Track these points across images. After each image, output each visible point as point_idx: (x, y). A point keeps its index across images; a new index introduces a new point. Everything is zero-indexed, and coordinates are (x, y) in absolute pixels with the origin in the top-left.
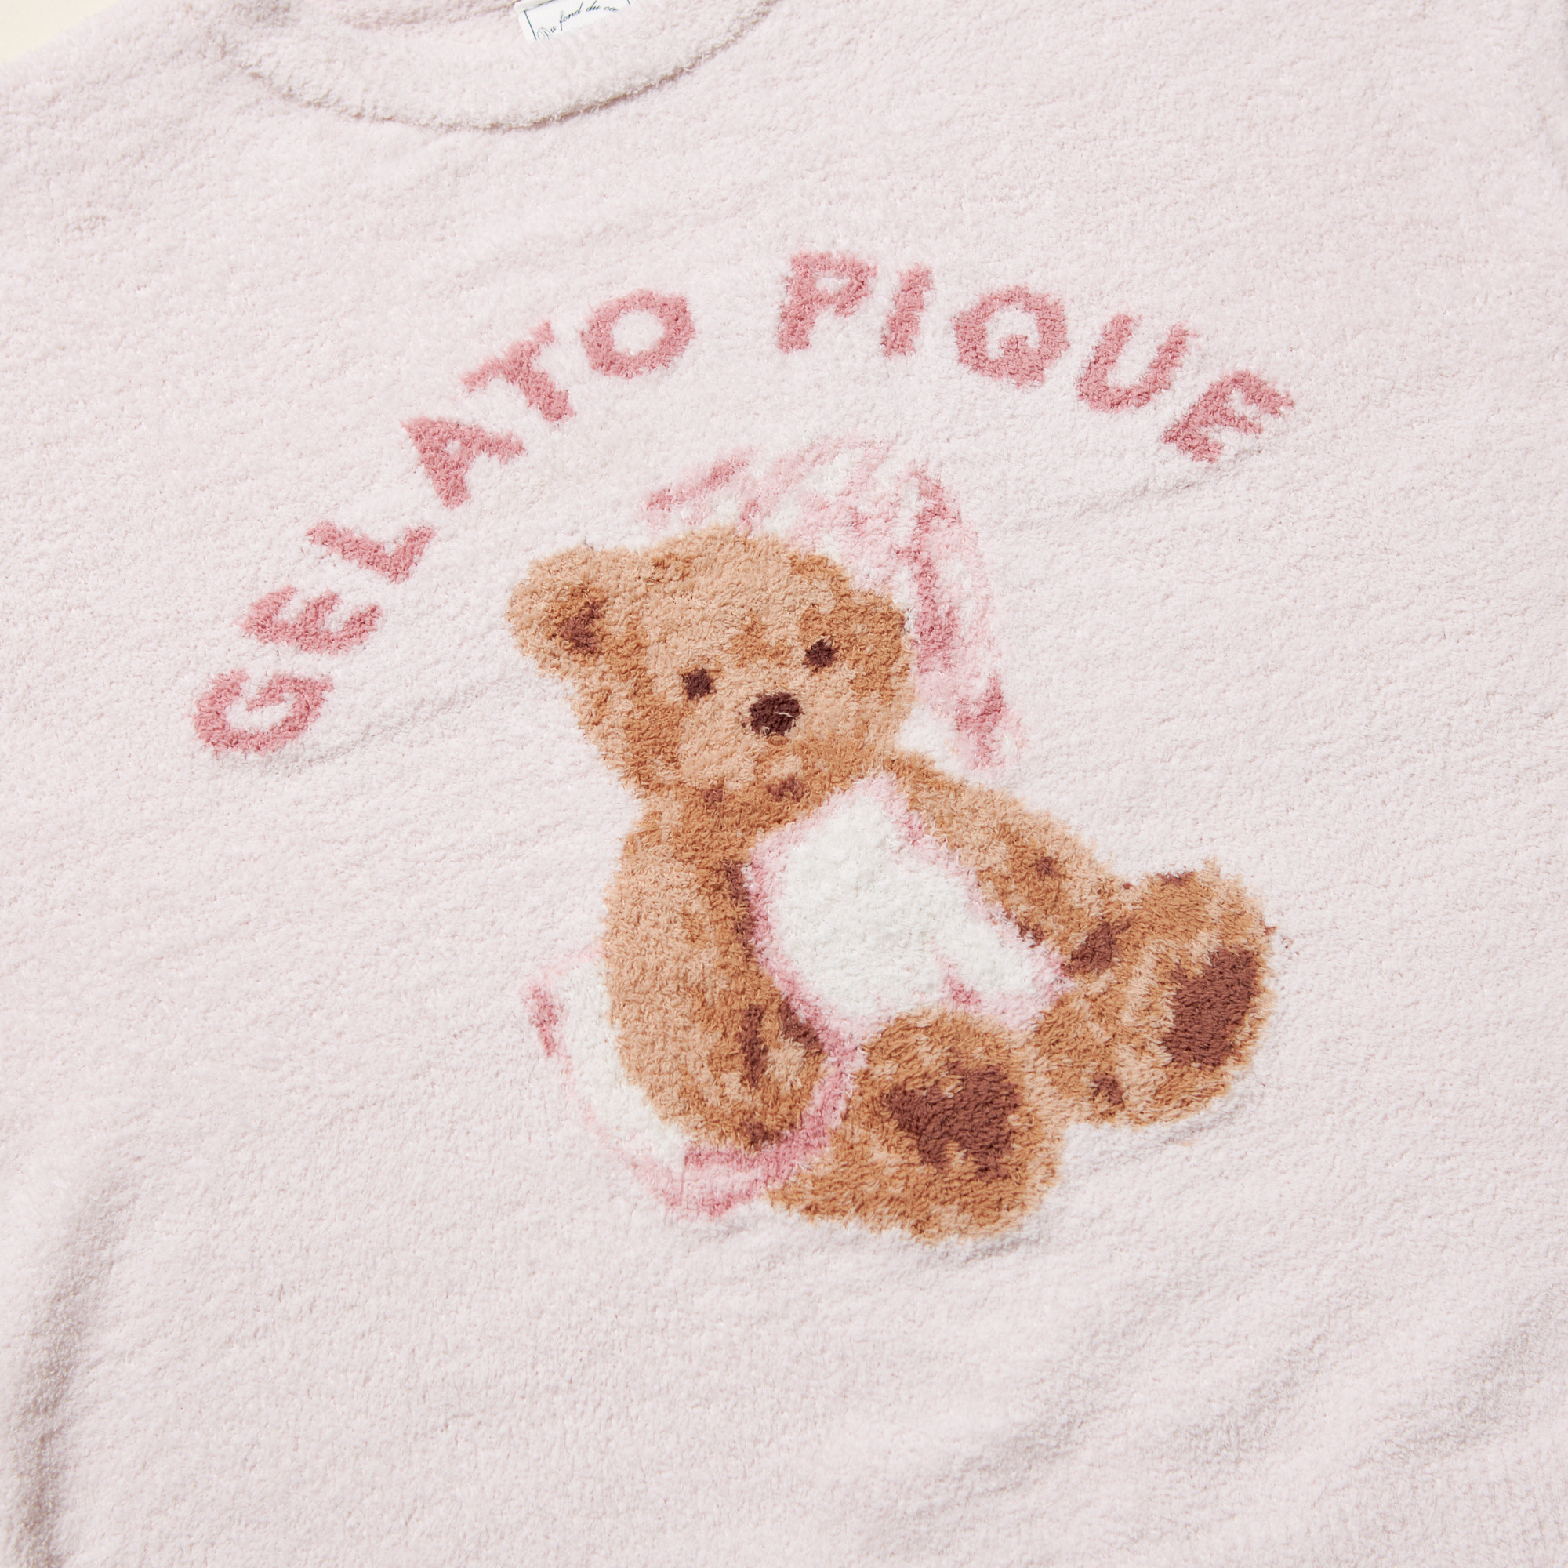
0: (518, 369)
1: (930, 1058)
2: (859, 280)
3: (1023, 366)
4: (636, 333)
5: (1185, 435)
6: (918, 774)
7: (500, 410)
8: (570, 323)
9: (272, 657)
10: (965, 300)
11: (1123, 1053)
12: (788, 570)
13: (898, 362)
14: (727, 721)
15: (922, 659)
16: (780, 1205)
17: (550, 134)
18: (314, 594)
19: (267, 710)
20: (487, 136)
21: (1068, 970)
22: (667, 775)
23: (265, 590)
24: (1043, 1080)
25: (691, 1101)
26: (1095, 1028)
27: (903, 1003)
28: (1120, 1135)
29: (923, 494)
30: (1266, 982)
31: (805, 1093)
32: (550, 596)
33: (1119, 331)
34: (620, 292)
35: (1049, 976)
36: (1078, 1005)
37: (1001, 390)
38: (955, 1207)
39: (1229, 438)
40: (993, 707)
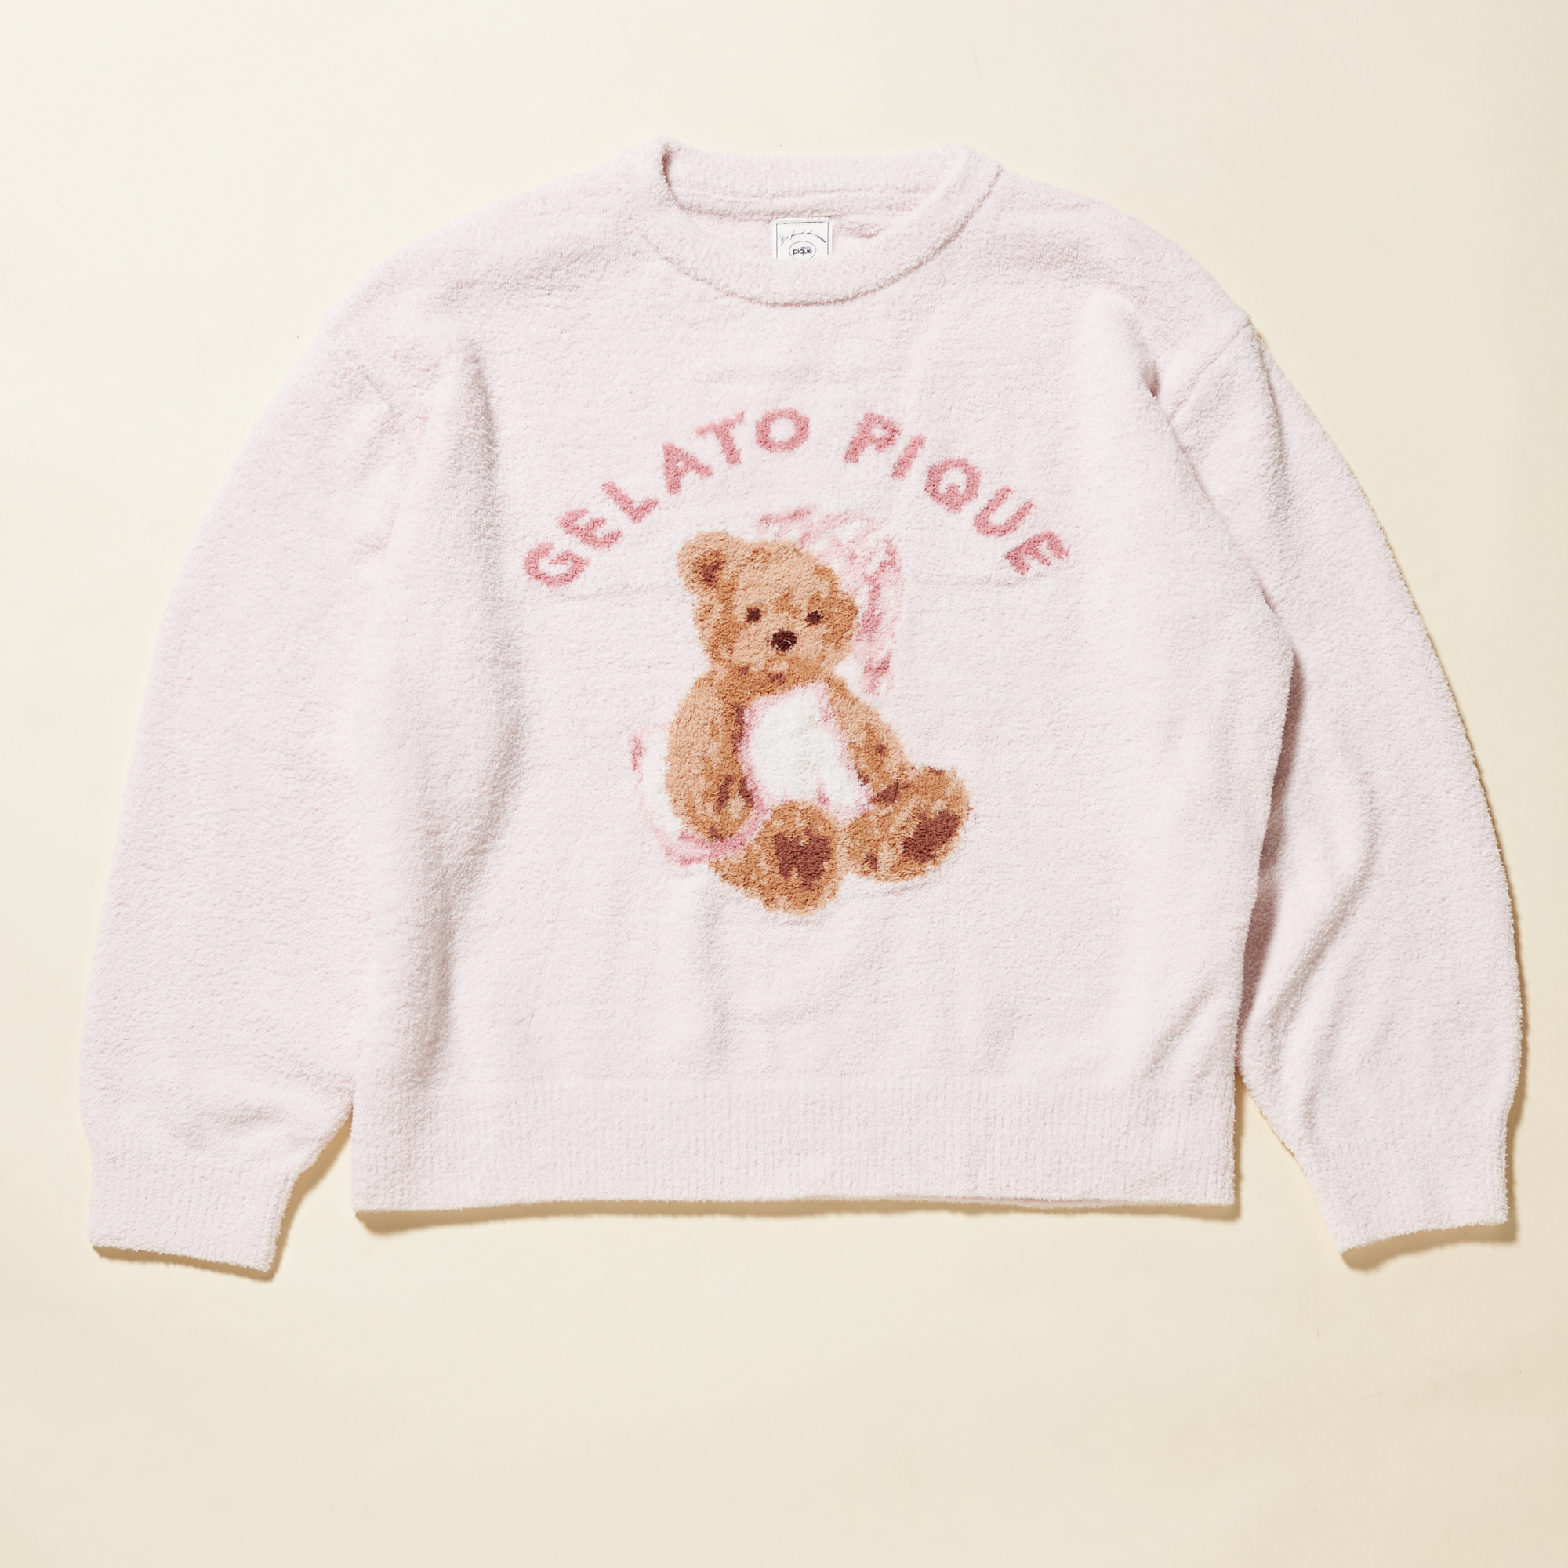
0: (723, 432)
1: (800, 824)
2: (893, 432)
3: (953, 501)
4: (782, 430)
5: (1015, 558)
6: (839, 688)
7: (708, 450)
8: (754, 416)
9: (567, 541)
10: (937, 460)
11: (884, 846)
12: (813, 571)
13: (897, 482)
14: (761, 637)
15: (859, 633)
16: (713, 869)
17: (779, 310)
18: (596, 516)
19: (558, 566)
20: (746, 303)
21: (873, 800)
22: (725, 655)
23: (575, 507)
24: (845, 850)
25: (690, 810)
26: (876, 831)
27: (795, 796)
28: (870, 884)
29: (887, 552)
30: (960, 831)
31: (740, 823)
32: (701, 552)
33: (1003, 495)
34: (782, 406)
35: (864, 801)
36: (872, 818)
37: (940, 509)
38: (786, 897)
39: (1033, 564)
40: (884, 667)
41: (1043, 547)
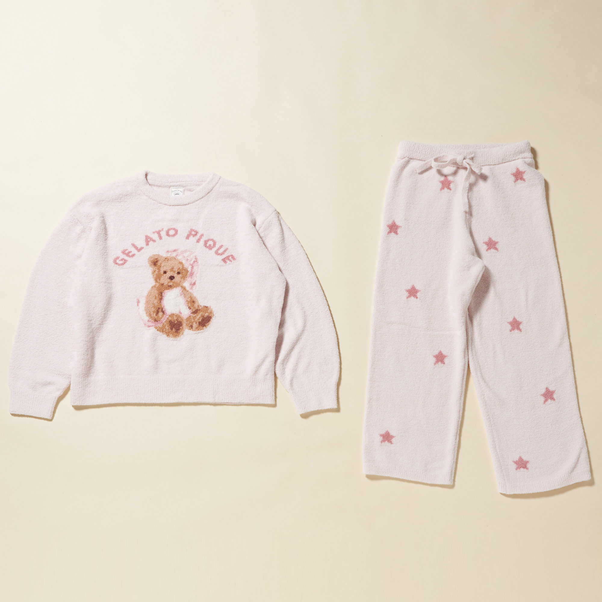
0: (159, 233)
1: (175, 318)
2: (197, 233)
3: (210, 248)
4: (172, 232)
5: (224, 260)
6: (184, 288)
7: (155, 237)
8: (166, 229)
9: (123, 256)
10: (206, 239)
11: (194, 323)
12: (178, 263)
13: (198, 244)
14: (167, 277)
15: (189, 276)
16: (155, 328)
17: (171, 207)
18: (130, 251)
19: (121, 261)
20: (164, 205)
21: (192, 313)
22: (158, 281)
23: (125, 249)
24: (185, 324)
25: (150, 315)
26: (192, 320)
27: (174, 312)
28: (191, 332)
29: (195, 259)
30: (212, 320)
31: (161, 318)
32: (153, 258)
33: (221, 247)
34: (172, 227)
35: (190, 313)
36: (191, 317)
37: (207, 250)
38: (172, 335)
39: (228, 261)
40: (194, 284)
41: (230, 258)
